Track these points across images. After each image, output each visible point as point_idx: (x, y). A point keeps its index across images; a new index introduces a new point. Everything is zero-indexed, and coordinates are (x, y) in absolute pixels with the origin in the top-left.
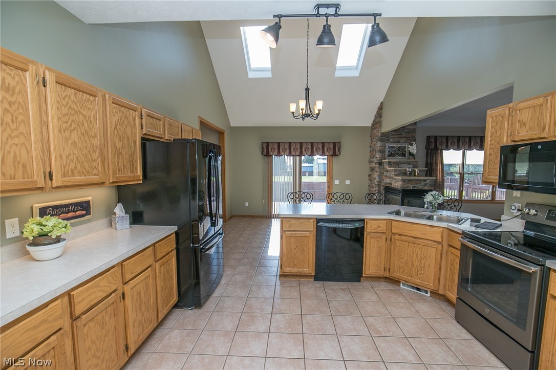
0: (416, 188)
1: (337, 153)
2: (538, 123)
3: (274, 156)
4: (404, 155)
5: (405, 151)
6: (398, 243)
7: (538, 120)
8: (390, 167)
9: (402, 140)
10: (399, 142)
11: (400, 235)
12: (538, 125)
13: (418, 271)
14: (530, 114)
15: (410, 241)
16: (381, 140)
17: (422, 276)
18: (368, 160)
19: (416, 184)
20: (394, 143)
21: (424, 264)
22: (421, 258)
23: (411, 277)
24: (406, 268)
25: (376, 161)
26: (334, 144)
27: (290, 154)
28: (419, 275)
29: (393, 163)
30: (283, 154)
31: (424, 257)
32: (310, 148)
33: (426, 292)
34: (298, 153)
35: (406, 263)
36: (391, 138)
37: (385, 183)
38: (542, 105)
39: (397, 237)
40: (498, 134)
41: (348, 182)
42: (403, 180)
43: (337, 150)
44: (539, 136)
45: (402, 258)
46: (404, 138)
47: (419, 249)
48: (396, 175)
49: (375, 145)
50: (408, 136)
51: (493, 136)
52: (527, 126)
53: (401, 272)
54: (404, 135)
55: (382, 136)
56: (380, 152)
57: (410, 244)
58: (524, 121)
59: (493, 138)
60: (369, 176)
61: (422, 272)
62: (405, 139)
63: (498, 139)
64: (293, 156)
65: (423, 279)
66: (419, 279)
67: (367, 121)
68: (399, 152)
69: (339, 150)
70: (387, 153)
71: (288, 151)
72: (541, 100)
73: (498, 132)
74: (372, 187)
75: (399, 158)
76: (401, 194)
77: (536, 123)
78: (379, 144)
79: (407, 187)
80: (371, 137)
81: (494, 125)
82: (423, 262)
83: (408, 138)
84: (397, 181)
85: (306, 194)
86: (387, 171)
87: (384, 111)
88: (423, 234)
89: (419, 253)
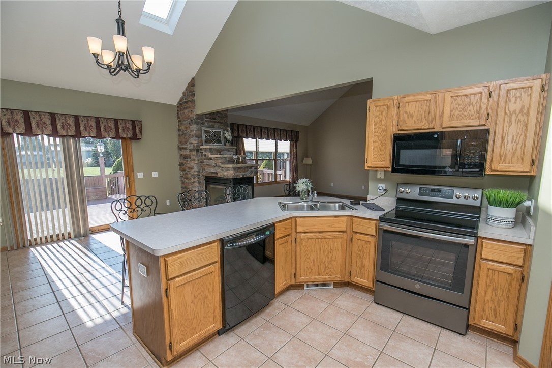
0: (245, 176)
1: (139, 135)
2: (425, 116)
3: (15, 135)
4: (219, 141)
5: (220, 137)
6: (304, 243)
7: (425, 113)
8: (212, 154)
9: (217, 125)
10: (213, 127)
11: (305, 233)
12: (425, 117)
13: (326, 266)
14: (417, 107)
15: (317, 237)
16: (197, 124)
17: (329, 270)
18: (177, 147)
19: (244, 172)
20: (209, 127)
21: (332, 257)
22: (328, 252)
23: (319, 275)
24: (313, 267)
25: (192, 148)
26: (133, 122)
27: (55, 133)
28: (326, 272)
29: (214, 150)
30: (39, 132)
31: (331, 250)
32: (94, 125)
33: (330, 285)
34: (72, 132)
35: (314, 262)
36: (206, 121)
37: (207, 172)
38: (430, 100)
39: (303, 235)
40: (384, 122)
41: (155, 174)
42: (234, 168)
43: (137, 131)
44: (427, 127)
45: (309, 258)
46: (218, 122)
47: (326, 242)
48: (223, 164)
49: (186, 128)
50: (221, 121)
51: (378, 125)
52: (415, 118)
53: (308, 274)
54: (218, 120)
55: (197, 119)
56: (196, 137)
57: (317, 240)
58: (411, 113)
59: (378, 127)
60: (179, 165)
61: (330, 266)
62: (219, 124)
63: (383, 127)
64: (62, 136)
65: (330, 273)
66: (327, 274)
67: (173, 98)
68: (215, 138)
69: (141, 131)
70: (204, 139)
71: (50, 127)
72: (429, 97)
73: (382, 121)
74: (187, 178)
75: (216, 144)
76: (232, 183)
77: (423, 116)
78: (194, 127)
79: (238, 175)
80: (178, 118)
81: (378, 114)
82: (330, 256)
83: (221, 123)
84: (228, 170)
85: (143, 198)
86: (211, 159)
87: (198, 90)
88: (329, 226)
89: (326, 247)
